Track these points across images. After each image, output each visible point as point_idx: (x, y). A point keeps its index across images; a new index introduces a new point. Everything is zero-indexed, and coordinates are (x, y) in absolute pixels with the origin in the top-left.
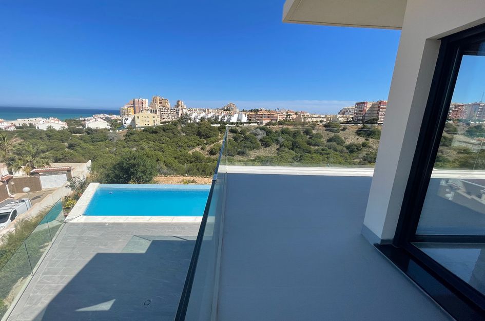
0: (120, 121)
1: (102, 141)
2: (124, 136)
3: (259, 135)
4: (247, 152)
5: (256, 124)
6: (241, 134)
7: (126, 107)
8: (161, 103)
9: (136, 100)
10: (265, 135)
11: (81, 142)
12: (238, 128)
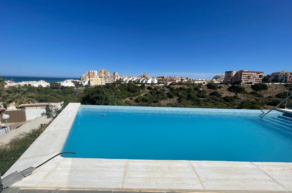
0: (81, 83)
1: (70, 94)
2: (83, 91)
3: (166, 91)
4: (159, 101)
5: (163, 85)
6: (154, 90)
7: (84, 76)
8: (104, 73)
9: (90, 71)
10: (170, 91)
11: (57, 94)
12: (152, 87)
